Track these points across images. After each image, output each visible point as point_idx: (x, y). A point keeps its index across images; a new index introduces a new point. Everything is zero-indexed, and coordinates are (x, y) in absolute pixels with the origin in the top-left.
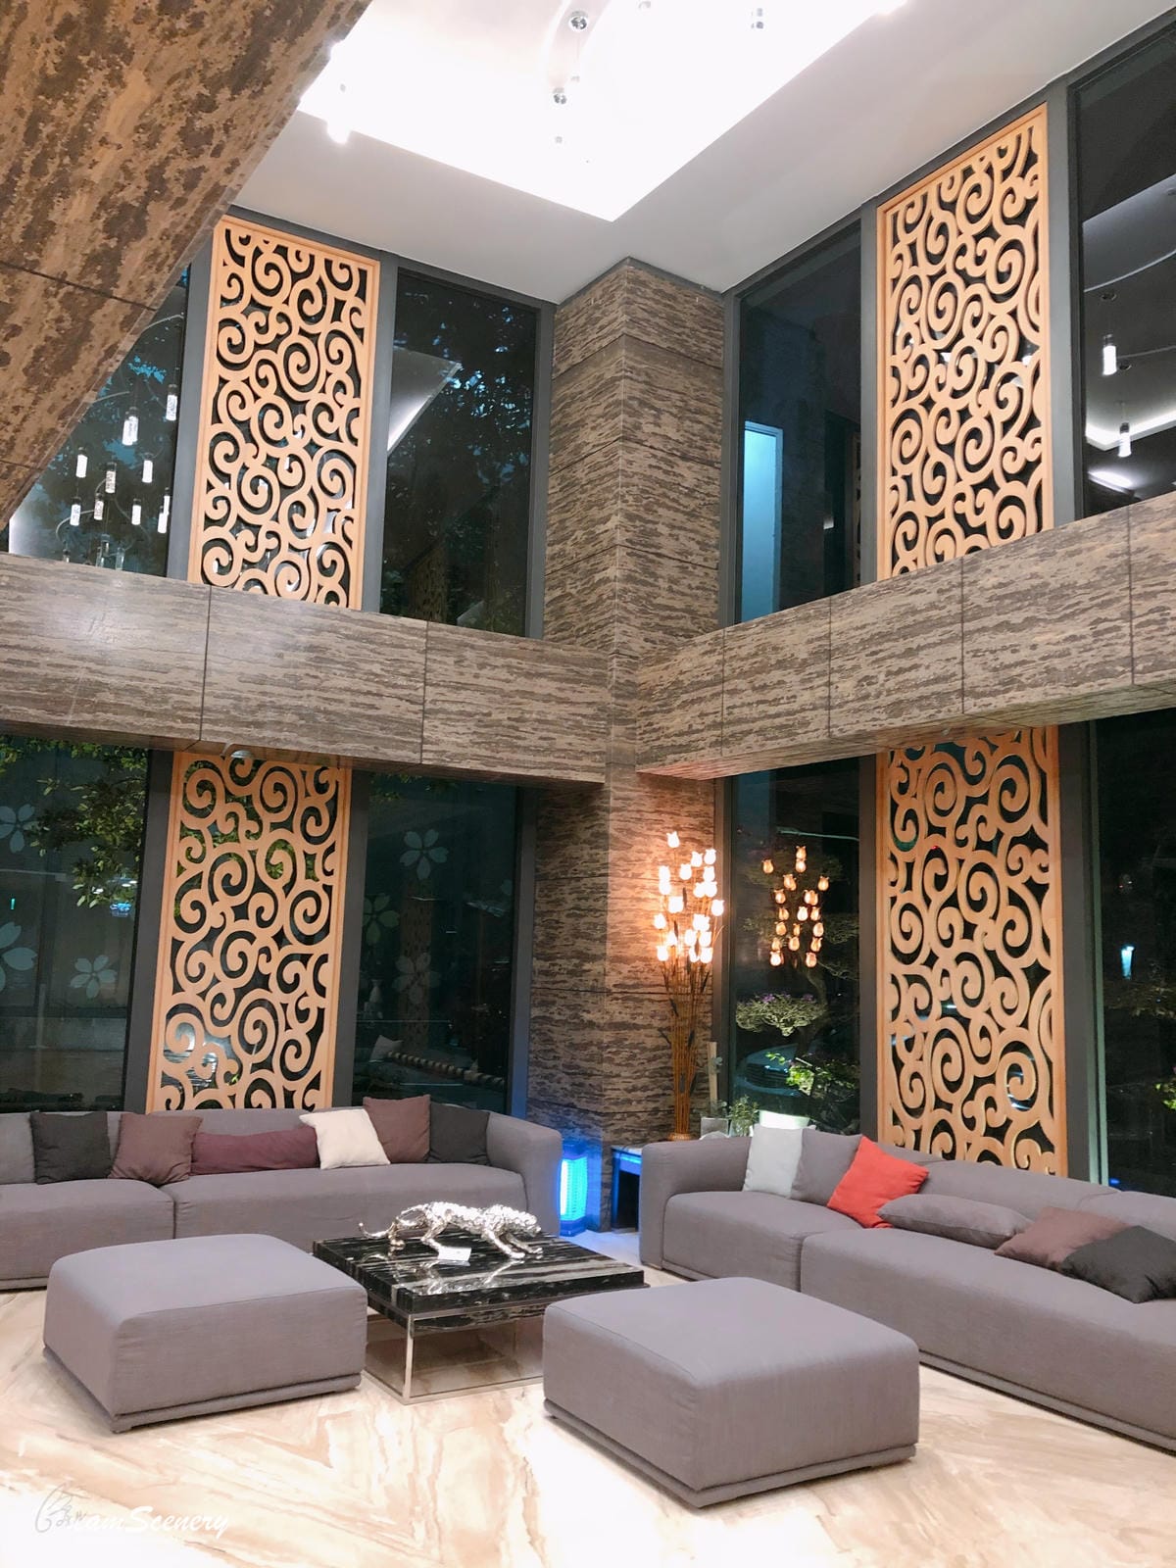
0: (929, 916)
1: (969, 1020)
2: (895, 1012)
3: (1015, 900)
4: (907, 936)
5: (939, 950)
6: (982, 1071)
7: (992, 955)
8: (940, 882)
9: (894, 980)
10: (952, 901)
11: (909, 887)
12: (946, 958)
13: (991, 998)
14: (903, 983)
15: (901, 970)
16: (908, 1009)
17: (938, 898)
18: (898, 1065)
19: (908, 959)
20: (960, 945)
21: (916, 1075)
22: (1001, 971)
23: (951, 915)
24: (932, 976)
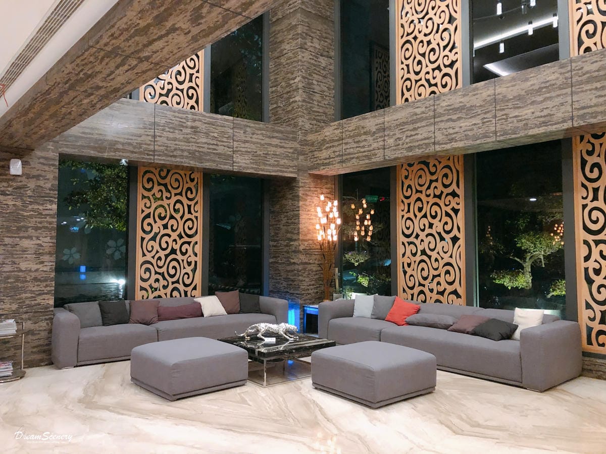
0: (416, 222)
1: (431, 256)
2: (404, 255)
3: (447, 214)
4: (408, 229)
5: (420, 233)
6: (436, 273)
7: (439, 234)
8: (420, 210)
9: (403, 244)
10: (425, 216)
11: (409, 211)
12: (422, 235)
13: (439, 248)
14: (407, 245)
15: (406, 240)
16: (408, 253)
17: (419, 215)
18: (405, 272)
19: (408, 236)
20: (428, 231)
21: (412, 275)
22: (442, 239)
23: (425, 221)
24: (417, 242)
